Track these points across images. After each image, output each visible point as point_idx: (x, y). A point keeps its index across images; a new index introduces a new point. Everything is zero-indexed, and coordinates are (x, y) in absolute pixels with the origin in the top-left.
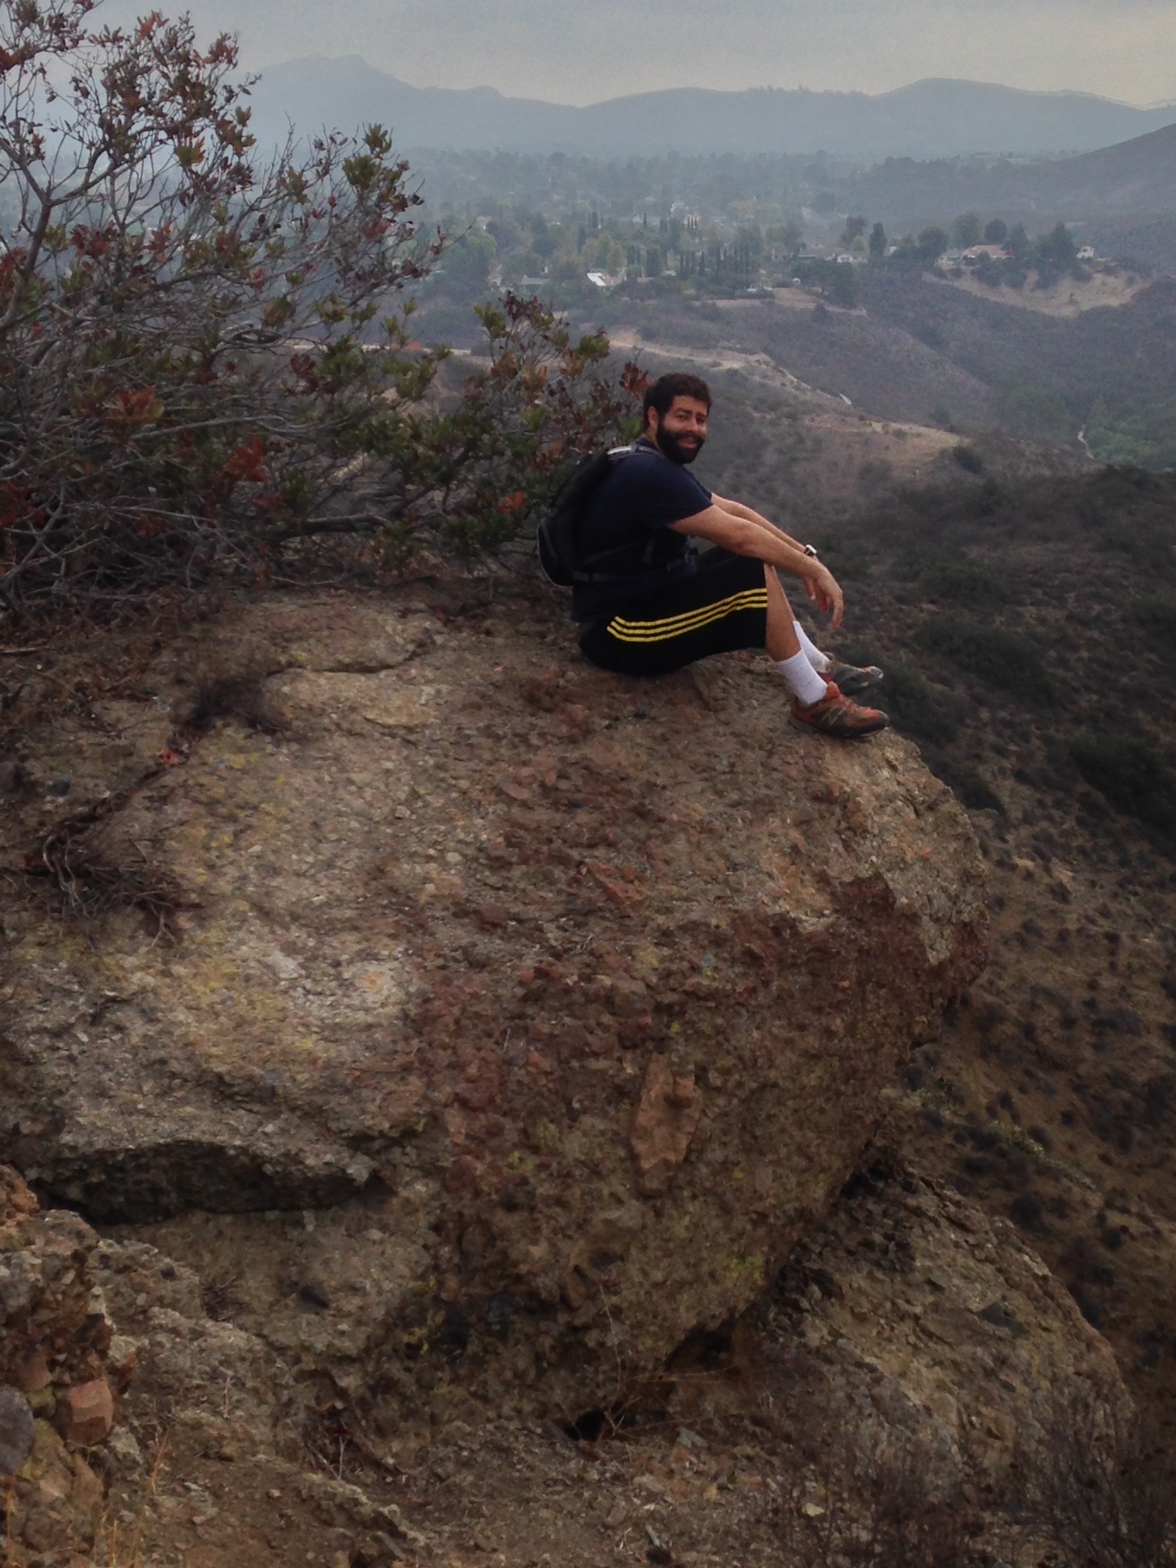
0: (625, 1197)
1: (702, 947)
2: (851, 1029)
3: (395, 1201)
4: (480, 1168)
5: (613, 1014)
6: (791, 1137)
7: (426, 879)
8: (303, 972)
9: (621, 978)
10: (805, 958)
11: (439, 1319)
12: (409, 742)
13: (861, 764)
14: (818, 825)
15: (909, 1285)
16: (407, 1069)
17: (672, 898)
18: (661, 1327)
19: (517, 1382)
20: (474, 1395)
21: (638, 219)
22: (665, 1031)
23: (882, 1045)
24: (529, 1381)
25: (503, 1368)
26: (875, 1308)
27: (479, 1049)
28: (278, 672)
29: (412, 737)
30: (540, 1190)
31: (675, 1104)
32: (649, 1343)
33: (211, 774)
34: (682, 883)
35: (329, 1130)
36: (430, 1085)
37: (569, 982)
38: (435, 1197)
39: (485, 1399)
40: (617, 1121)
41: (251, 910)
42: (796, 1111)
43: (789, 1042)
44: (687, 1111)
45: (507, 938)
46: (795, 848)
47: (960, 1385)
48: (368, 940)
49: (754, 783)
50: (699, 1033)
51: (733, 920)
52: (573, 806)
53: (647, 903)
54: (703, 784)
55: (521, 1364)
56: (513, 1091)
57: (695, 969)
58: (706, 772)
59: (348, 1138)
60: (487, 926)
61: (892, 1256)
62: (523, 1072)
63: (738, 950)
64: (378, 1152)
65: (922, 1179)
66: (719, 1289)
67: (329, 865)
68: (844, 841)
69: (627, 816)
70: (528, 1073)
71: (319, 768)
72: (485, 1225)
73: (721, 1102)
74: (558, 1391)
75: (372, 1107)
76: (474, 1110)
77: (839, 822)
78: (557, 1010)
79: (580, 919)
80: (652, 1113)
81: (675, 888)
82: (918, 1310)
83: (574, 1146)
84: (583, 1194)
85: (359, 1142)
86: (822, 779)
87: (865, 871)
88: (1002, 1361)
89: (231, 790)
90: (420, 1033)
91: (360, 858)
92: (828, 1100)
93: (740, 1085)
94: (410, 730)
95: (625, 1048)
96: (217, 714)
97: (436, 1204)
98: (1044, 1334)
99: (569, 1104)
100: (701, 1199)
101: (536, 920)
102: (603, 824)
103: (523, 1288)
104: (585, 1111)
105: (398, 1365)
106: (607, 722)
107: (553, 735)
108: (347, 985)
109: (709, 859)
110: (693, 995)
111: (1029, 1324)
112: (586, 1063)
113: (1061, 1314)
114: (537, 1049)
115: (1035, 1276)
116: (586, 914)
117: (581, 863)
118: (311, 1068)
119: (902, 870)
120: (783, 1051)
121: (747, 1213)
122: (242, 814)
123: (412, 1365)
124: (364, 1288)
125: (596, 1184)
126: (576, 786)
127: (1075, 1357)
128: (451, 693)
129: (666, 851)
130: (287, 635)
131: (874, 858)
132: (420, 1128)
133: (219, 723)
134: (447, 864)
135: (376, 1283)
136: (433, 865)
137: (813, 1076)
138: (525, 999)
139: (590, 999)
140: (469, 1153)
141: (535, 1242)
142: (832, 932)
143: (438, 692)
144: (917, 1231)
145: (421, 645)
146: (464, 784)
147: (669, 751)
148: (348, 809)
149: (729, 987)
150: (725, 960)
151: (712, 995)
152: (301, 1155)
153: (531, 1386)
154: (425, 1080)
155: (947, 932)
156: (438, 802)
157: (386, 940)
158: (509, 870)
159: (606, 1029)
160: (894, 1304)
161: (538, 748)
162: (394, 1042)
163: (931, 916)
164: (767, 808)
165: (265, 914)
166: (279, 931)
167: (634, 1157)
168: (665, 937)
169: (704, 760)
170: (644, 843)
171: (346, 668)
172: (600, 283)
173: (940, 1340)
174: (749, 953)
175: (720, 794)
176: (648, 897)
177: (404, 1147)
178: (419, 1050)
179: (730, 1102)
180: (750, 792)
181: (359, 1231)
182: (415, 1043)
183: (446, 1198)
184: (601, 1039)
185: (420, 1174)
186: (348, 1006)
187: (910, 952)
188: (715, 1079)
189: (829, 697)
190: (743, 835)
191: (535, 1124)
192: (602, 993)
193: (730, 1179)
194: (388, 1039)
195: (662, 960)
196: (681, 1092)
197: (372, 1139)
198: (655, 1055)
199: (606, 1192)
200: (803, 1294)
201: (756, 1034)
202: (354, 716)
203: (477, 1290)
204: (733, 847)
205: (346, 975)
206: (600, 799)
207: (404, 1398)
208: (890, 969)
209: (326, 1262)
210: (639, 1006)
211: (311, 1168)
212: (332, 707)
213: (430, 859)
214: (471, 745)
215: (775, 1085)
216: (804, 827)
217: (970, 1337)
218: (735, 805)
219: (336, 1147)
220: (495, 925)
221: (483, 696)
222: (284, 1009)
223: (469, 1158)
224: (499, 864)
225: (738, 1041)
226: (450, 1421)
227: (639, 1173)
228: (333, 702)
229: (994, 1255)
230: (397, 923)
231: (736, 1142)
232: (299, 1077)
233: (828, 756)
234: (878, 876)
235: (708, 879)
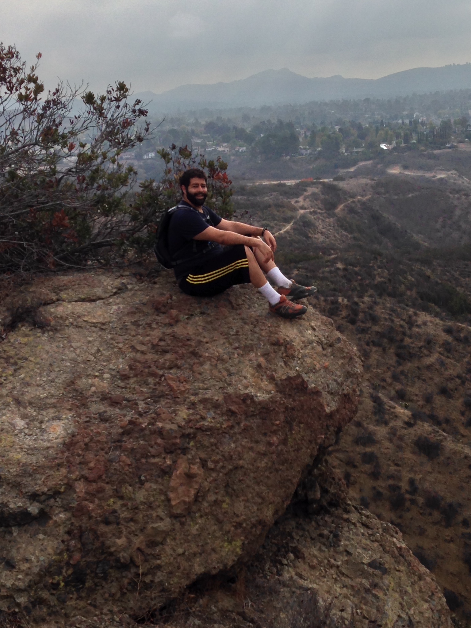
0: (164, 517)
1: (209, 409)
2: (284, 442)
3: (51, 522)
4: (91, 506)
5: (162, 439)
6: (254, 489)
7: (92, 385)
8: (27, 426)
9: (167, 423)
10: (257, 412)
11: (70, 572)
12: (102, 329)
13: (298, 329)
14: (272, 355)
15: (337, 553)
16: (59, 465)
17: (200, 389)
18: (183, 573)
19: (111, 598)
20: (90, 604)
21: (400, 121)
22: (187, 445)
23: (302, 448)
24: (117, 598)
25: (105, 593)
26: (320, 563)
27: (96, 456)
28: (52, 303)
29: (103, 327)
30: (122, 515)
31: (190, 476)
32: (176, 580)
33: (11, 346)
34: (206, 382)
35: (22, 492)
36: (69, 472)
37: (143, 426)
38: (69, 519)
39: (95, 606)
40: (163, 485)
41: (12, 401)
42: (255, 478)
43: (251, 449)
44: (195, 479)
45: (122, 409)
46: (259, 366)
47: (354, 596)
48: (59, 412)
49: (246, 339)
50: (203, 446)
51: (225, 397)
52: (165, 352)
53: (187, 392)
54: (225, 340)
55: (113, 591)
56: (112, 473)
57: (203, 418)
58: (226, 335)
59: (29, 495)
60: (114, 404)
61: (331, 540)
62: (117, 465)
63: (225, 409)
64: (44, 501)
65: (354, 506)
66: (217, 556)
67: (52, 381)
68: (284, 361)
69: (189, 355)
70: (120, 465)
71: (59, 341)
72: (95, 532)
73: (214, 475)
74: (132, 602)
75: (40, 482)
76: (90, 481)
77: (283, 354)
78: (137, 438)
79: (157, 399)
80: (178, 481)
81: (201, 384)
82: (339, 563)
83: (141, 496)
84: (144, 516)
85: (34, 497)
86: (276, 336)
87: (292, 374)
88: (375, 586)
89: (18, 352)
90: (69, 450)
91: (66, 378)
92: (271, 473)
93: (223, 467)
94: (103, 324)
95: (167, 453)
96: (20, 321)
97: (68, 522)
98: (397, 573)
99: (139, 478)
100: (205, 517)
101: (136, 400)
102: (177, 359)
103: (114, 558)
104: (147, 481)
105: (47, 592)
106: (187, 317)
107: (161, 323)
108: (43, 431)
109: (220, 372)
110: (200, 429)
111: (390, 569)
112: (149, 460)
113: (406, 564)
114: (125, 455)
115: (397, 548)
116: (160, 397)
117: (163, 375)
118: (18, 466)
119: (314, 372)
120: (248, 452)
121: (231, 523)
122: (19, 362)
123: (54, 592)
124: (31, 560)
125: (150, 512)
126: (167, 344)
127: (412, 583)
128: (123, 308)
129: (201, 369)
130: (60, 288)
131: (297, 368)
132: (62, 490)
133: (20, 325)
134: (103, 378)
135: (37, 557)
136: (97, 379)
137: (263, 462)
138: (123, 434)
139: (153, 432)
140: (87, 500)
141: (119, 538)
142: (272, 400)
143: (119, 308)
144: (346, 529)
145: (120, 289)
146: (121, 345)
147: (212, 327)
148: (67, 358)
149: (218, 425)
150: (219, 414)
151: (210, 429)
152: (8, 503)
153: (118, 600)
154: (68, 470)
155: (336, 399)
156: (106, 353)
157: (67, 412)
158: (129, 380)
159: (159, 445)
160: (329, 561)
161: (155, 328)
162: (57, 454)
163: (328, 392)
164: (249, 349)
165: (18, 402)
166: (22, 409)
167: (169, 500)
168: (193, 405)
169: (226, 330)
170: (192, 366)
171: (83, 300)
172: (385, 148)
173: (347, 576)
174: (230, 410)
175: (231, 344)
176: (188, 389)
177: (55, 499)
178: (67, 457)
179: (218, 475)
180: (244, 343)
181: (35, 535)
182: (66, 454)
183: (73, 520)
184: (156, 449)
185: (62, 510)
186: (42, 440)
187: (315, 408)
188: (210, 465)
189: (282, 301)
190: (236, 361)
191: (121, 487)
192: (157, 430)
193: (221, 508)
194: (54, 453)
195: (188, 416)
196: (192, 471)
197: (39, 495)
198: (182, 455)
199: (155, 515)
200: (285, 557)
201: (233, 445)
202: (79, 320)
203: (90, 559)
204: (231, 366)
205: (43, 427)
206: (177, 349)
207: (49, 607)
208: (306, 415)
209: (18, 549)
210: (174, 435)
211: (12, 509)
212: (71, 316)
213: (96, 377)
214: (127, 329)
215: (242, 467)
216: (266, 357)
217: (361, 575)
218: (236, 348)
219: (24, 499)
220: (117, 403)
221: (137, 308)
222: (14, 442)
223: (86, 502)
224: (125, 377)
225: (224, 449)
226: (75, 616)
227: (171, 507)
228: (71, 314)
229: (379, 538)
230: (73, 404)
231: (222, 492)
232: (11, 470)
233: (282, 326)
234: (299, 376)
235: (219, 380)
